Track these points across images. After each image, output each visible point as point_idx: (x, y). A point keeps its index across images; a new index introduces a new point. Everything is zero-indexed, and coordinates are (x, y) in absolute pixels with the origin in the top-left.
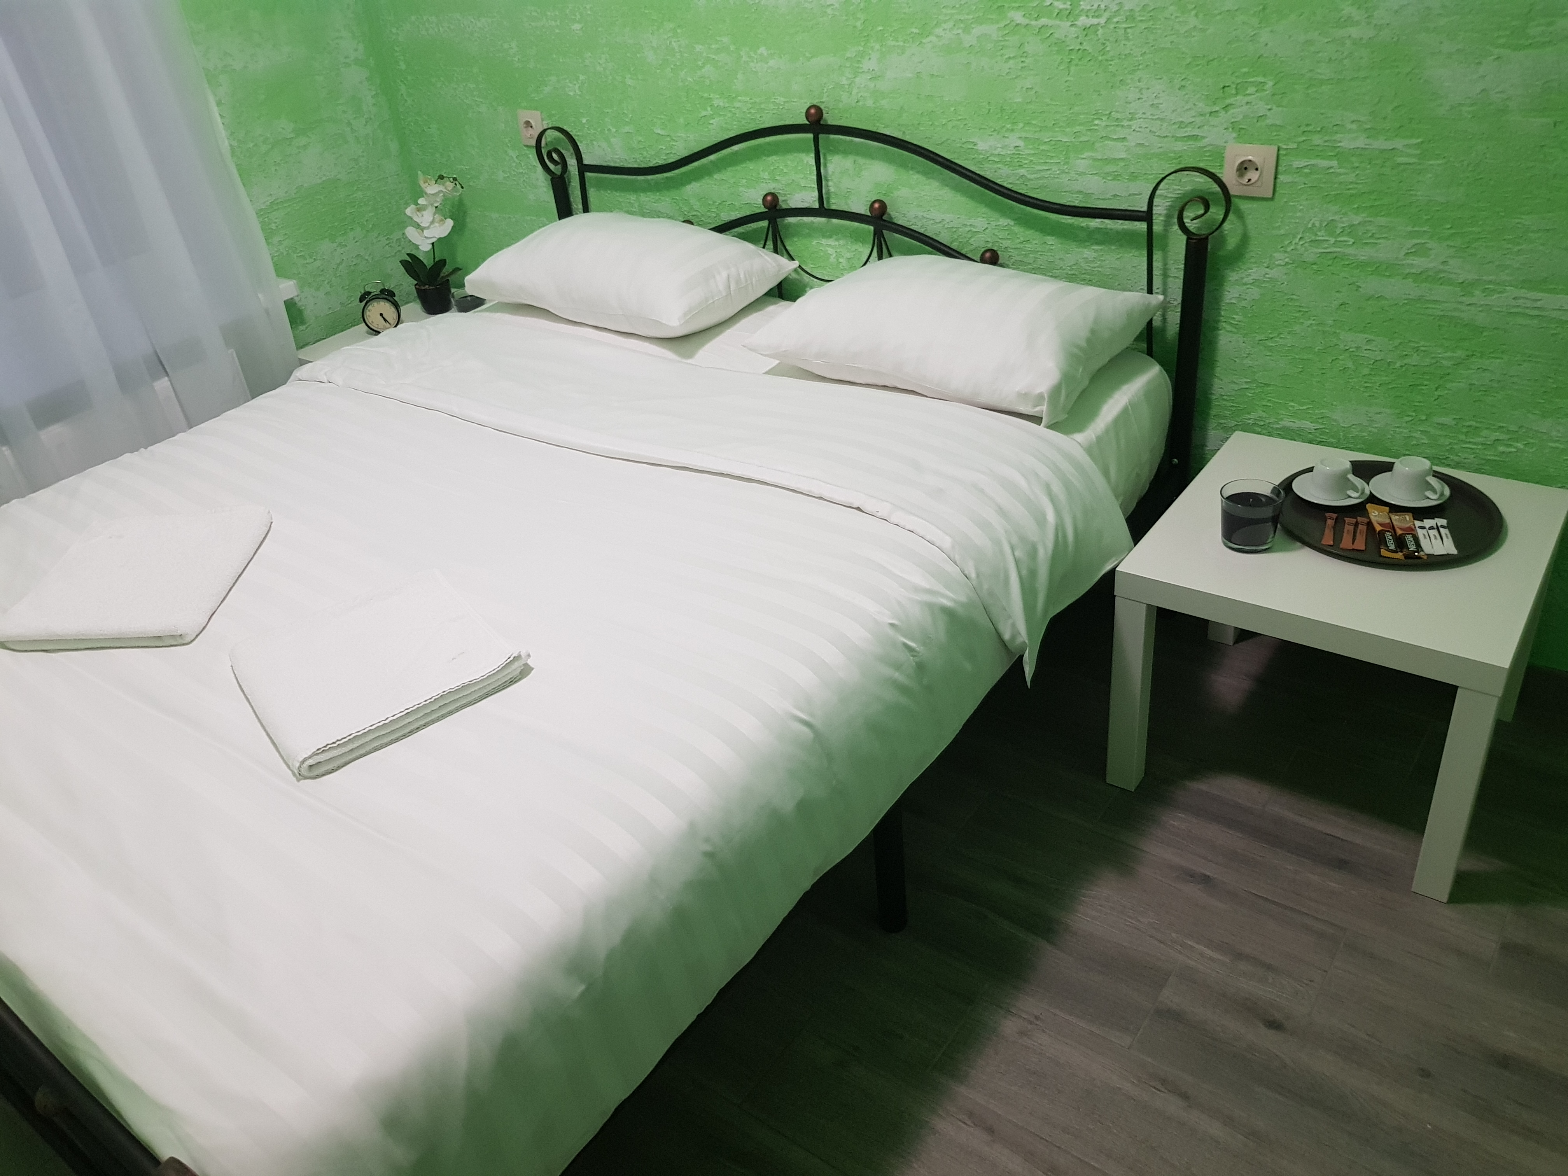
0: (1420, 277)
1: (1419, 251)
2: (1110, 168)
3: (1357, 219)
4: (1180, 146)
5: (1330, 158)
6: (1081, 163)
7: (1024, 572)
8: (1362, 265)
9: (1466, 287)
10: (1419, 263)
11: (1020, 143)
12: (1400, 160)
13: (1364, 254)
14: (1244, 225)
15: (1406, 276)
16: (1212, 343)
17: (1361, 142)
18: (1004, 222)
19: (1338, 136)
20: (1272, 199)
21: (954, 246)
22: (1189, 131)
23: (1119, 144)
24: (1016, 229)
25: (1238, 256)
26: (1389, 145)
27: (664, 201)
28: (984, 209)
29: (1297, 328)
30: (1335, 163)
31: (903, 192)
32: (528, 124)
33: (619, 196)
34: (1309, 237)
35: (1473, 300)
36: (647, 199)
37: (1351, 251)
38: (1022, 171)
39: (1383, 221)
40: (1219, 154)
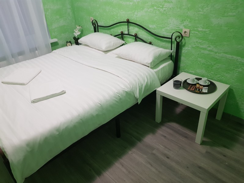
0: (209, 51)
1: (209, 47)
2: (167, 31)
3: (201, 41)
4: (177, 28)
5: (197, 32)
6: (163, 30)
7: (140, 88)
8: (201, 48)
9: (216, 53)
10: (209, 48)
11: (155, 26)
12: (207, 33)
13: (202, 46)
14: (185, 41)
15: (207, 50)
16: (180, 58)
17: (201, 30)
18: (153, 38)
19: (198, 28)
20: (189, 37)
21: (146, 41)
22: (178, 26)
23: (168, 27)
24: (154, 39)
25: (184, 46)
26: (205, 30)
27: (108, 31)
28: (150, 36)
29: (192, 57)
30: (198, 32)
31: (139, 33)
32: (91, 19)
33: (102, 30)
34: (194, 43)
35: (217, 55)
36: (106, 31)
37: (200, 46)
38: (155, 31)
39: (204, 42)
40: (182, 30)
